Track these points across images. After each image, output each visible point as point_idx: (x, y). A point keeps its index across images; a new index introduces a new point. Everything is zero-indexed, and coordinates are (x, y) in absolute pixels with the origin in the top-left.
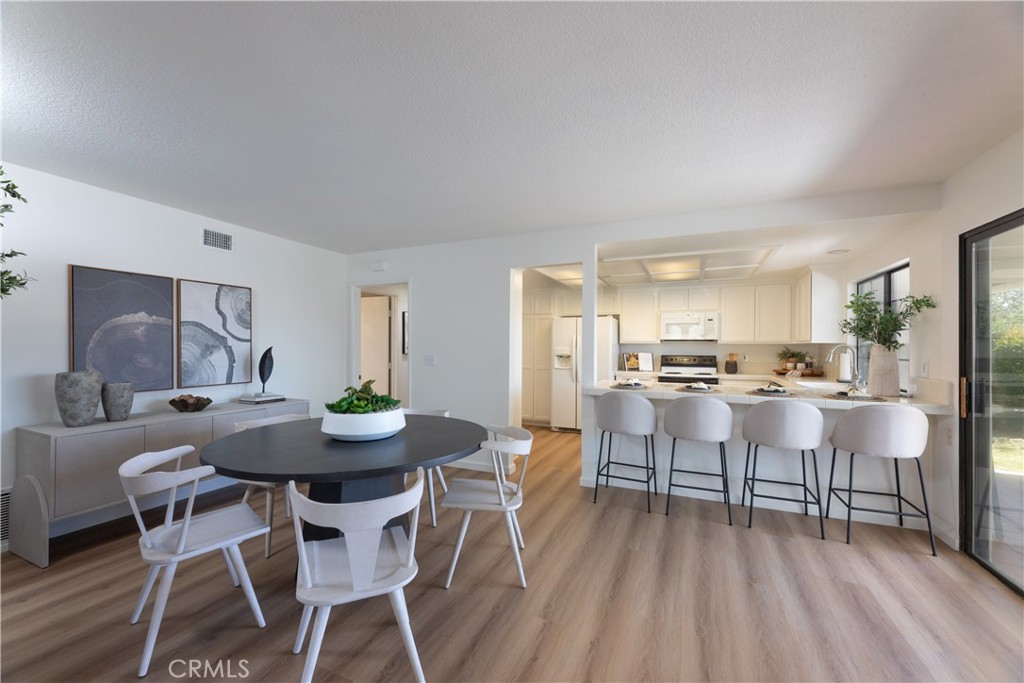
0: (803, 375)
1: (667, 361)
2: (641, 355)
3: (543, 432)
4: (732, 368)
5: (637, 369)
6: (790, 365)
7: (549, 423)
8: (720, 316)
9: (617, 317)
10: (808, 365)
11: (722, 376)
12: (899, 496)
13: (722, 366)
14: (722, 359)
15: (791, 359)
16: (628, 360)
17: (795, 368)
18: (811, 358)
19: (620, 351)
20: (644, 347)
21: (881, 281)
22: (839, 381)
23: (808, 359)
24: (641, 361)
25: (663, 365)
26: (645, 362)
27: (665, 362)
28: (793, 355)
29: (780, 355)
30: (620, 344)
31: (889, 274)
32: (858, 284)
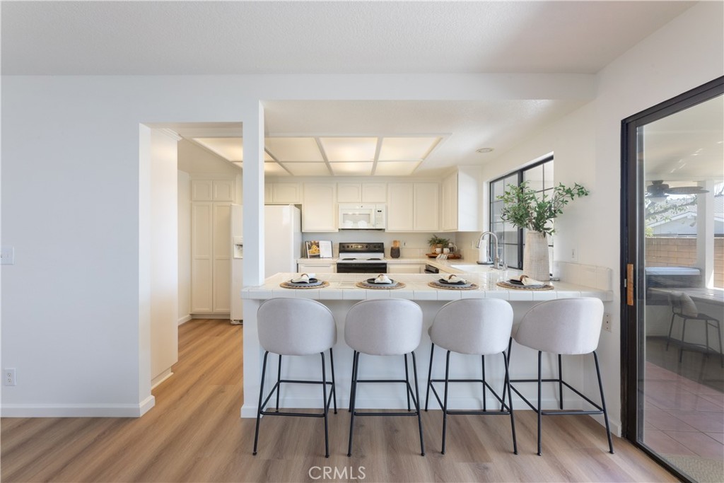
0: (448, 258)
1: (344, 248)
2: (321, 243)
3: (222, 327)
4: (396, 253)
5: (318, 256)
6: (438, 250)
7: (229, 315)
8: (387, 208)
9: (299, 206)
10: (452, 249)
11: (389, 261)
12: (560, 381)
13: (388, 251)
14: (388, 246)
15: (438, 245)
16: (310, 248)
17: (442, 252)
18: (452, 243)
19: (302, 240)
20: (324, 235)
21: (516, 177)
22: (479, 263)
23: (450, 245)
24: (322, 249)
25: (341, 251)
26: (325, 249)
27: (342, 249)
28: (440, 242)
29: (431, 242)
30: (303, 233)
31: (521, 172)
32: (490, 183)
